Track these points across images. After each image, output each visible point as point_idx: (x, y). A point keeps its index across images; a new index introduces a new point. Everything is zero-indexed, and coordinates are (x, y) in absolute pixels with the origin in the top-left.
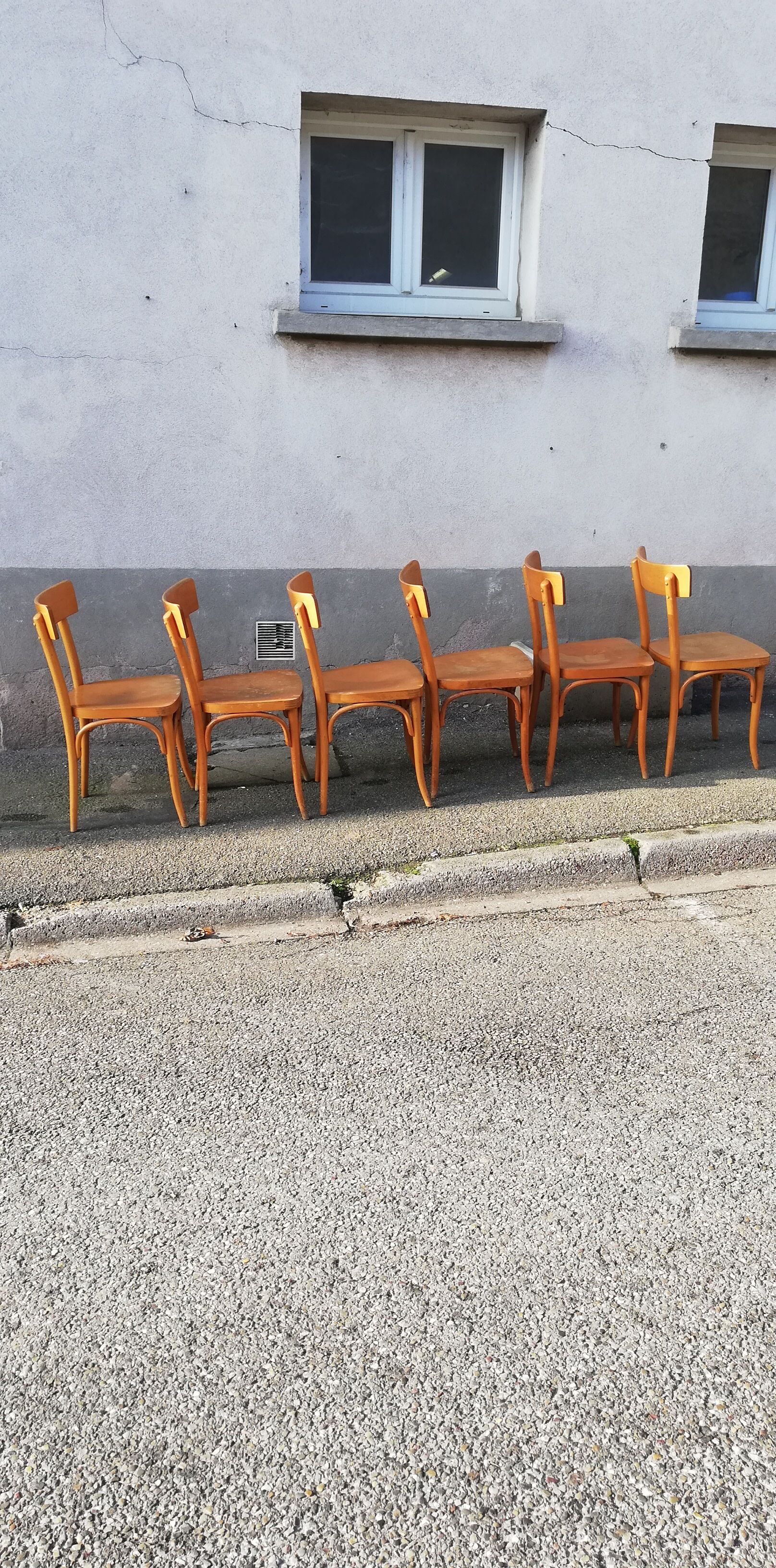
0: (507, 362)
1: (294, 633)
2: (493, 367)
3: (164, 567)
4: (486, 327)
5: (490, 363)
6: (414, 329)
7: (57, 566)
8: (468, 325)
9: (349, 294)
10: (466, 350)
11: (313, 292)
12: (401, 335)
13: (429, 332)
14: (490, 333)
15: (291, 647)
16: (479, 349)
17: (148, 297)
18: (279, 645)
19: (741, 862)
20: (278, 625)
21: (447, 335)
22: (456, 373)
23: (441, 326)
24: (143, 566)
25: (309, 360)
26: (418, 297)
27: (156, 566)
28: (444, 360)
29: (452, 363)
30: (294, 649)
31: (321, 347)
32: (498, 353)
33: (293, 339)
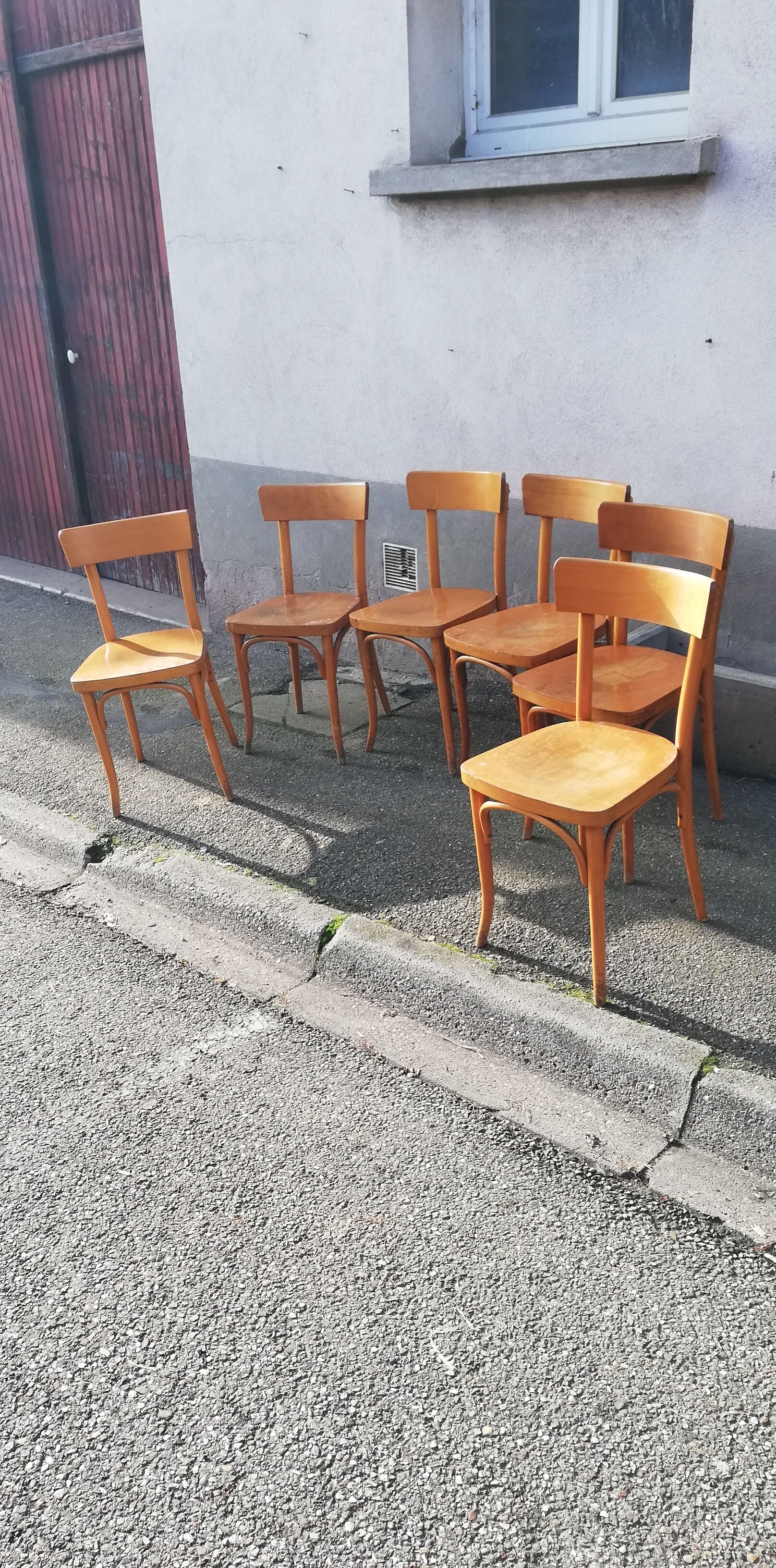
0: (648, 209)
1: (416, 562)
2: (629, 218)
3: (307, 470)
4: (593, 160)
5: (625, 213)
6: (504, 175)
7: (233, 460)
8: (570, 160)
9: (524, 127)
10: (594, 196)
11: (489, 131)
12: (492, 185)
13: (523, 177)
14: (598, 170)
15: (414, 578)
16: (611, 193)
17: (280, 168)
18: (404, 573)
19: (428, 1013)
20: (403, 550)
21: (545, 179)
22: (581, 231)
23: (538, 166)
24: (291, 468)
25: (421, 227)
26: (611, 117)
27: (301, 469)
28: (566, 213)
29: (576, 217)
30: (416, 581)
31: (432, 209)
32: (634, 197)
33: (400, 201)
